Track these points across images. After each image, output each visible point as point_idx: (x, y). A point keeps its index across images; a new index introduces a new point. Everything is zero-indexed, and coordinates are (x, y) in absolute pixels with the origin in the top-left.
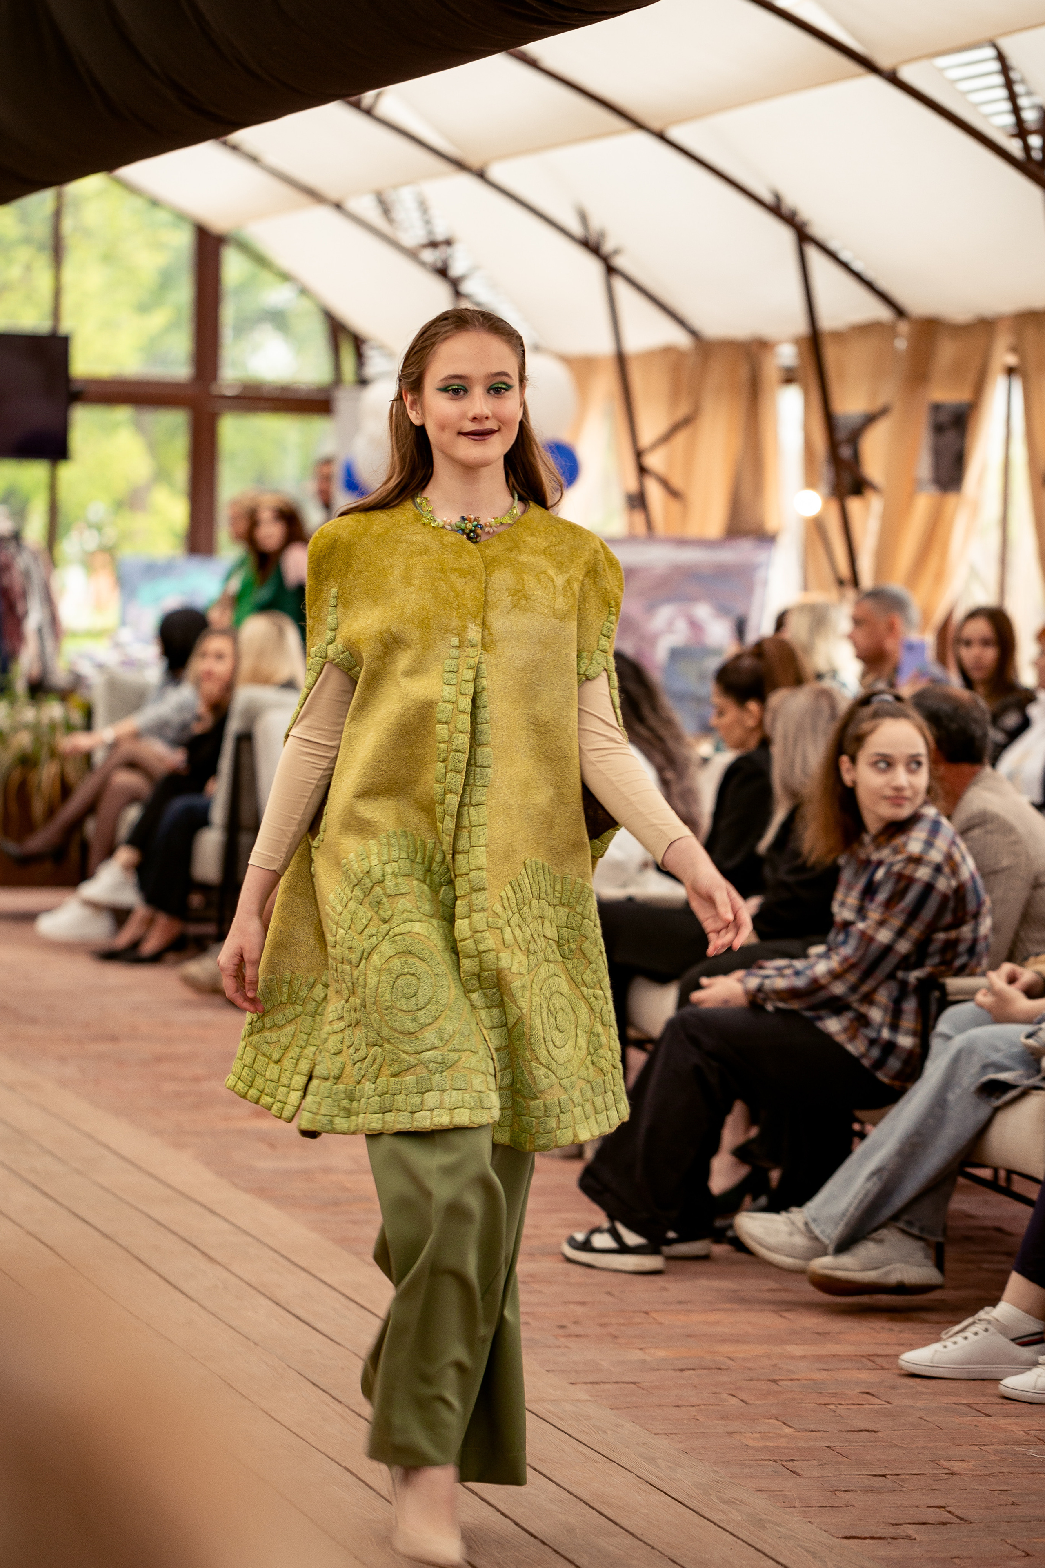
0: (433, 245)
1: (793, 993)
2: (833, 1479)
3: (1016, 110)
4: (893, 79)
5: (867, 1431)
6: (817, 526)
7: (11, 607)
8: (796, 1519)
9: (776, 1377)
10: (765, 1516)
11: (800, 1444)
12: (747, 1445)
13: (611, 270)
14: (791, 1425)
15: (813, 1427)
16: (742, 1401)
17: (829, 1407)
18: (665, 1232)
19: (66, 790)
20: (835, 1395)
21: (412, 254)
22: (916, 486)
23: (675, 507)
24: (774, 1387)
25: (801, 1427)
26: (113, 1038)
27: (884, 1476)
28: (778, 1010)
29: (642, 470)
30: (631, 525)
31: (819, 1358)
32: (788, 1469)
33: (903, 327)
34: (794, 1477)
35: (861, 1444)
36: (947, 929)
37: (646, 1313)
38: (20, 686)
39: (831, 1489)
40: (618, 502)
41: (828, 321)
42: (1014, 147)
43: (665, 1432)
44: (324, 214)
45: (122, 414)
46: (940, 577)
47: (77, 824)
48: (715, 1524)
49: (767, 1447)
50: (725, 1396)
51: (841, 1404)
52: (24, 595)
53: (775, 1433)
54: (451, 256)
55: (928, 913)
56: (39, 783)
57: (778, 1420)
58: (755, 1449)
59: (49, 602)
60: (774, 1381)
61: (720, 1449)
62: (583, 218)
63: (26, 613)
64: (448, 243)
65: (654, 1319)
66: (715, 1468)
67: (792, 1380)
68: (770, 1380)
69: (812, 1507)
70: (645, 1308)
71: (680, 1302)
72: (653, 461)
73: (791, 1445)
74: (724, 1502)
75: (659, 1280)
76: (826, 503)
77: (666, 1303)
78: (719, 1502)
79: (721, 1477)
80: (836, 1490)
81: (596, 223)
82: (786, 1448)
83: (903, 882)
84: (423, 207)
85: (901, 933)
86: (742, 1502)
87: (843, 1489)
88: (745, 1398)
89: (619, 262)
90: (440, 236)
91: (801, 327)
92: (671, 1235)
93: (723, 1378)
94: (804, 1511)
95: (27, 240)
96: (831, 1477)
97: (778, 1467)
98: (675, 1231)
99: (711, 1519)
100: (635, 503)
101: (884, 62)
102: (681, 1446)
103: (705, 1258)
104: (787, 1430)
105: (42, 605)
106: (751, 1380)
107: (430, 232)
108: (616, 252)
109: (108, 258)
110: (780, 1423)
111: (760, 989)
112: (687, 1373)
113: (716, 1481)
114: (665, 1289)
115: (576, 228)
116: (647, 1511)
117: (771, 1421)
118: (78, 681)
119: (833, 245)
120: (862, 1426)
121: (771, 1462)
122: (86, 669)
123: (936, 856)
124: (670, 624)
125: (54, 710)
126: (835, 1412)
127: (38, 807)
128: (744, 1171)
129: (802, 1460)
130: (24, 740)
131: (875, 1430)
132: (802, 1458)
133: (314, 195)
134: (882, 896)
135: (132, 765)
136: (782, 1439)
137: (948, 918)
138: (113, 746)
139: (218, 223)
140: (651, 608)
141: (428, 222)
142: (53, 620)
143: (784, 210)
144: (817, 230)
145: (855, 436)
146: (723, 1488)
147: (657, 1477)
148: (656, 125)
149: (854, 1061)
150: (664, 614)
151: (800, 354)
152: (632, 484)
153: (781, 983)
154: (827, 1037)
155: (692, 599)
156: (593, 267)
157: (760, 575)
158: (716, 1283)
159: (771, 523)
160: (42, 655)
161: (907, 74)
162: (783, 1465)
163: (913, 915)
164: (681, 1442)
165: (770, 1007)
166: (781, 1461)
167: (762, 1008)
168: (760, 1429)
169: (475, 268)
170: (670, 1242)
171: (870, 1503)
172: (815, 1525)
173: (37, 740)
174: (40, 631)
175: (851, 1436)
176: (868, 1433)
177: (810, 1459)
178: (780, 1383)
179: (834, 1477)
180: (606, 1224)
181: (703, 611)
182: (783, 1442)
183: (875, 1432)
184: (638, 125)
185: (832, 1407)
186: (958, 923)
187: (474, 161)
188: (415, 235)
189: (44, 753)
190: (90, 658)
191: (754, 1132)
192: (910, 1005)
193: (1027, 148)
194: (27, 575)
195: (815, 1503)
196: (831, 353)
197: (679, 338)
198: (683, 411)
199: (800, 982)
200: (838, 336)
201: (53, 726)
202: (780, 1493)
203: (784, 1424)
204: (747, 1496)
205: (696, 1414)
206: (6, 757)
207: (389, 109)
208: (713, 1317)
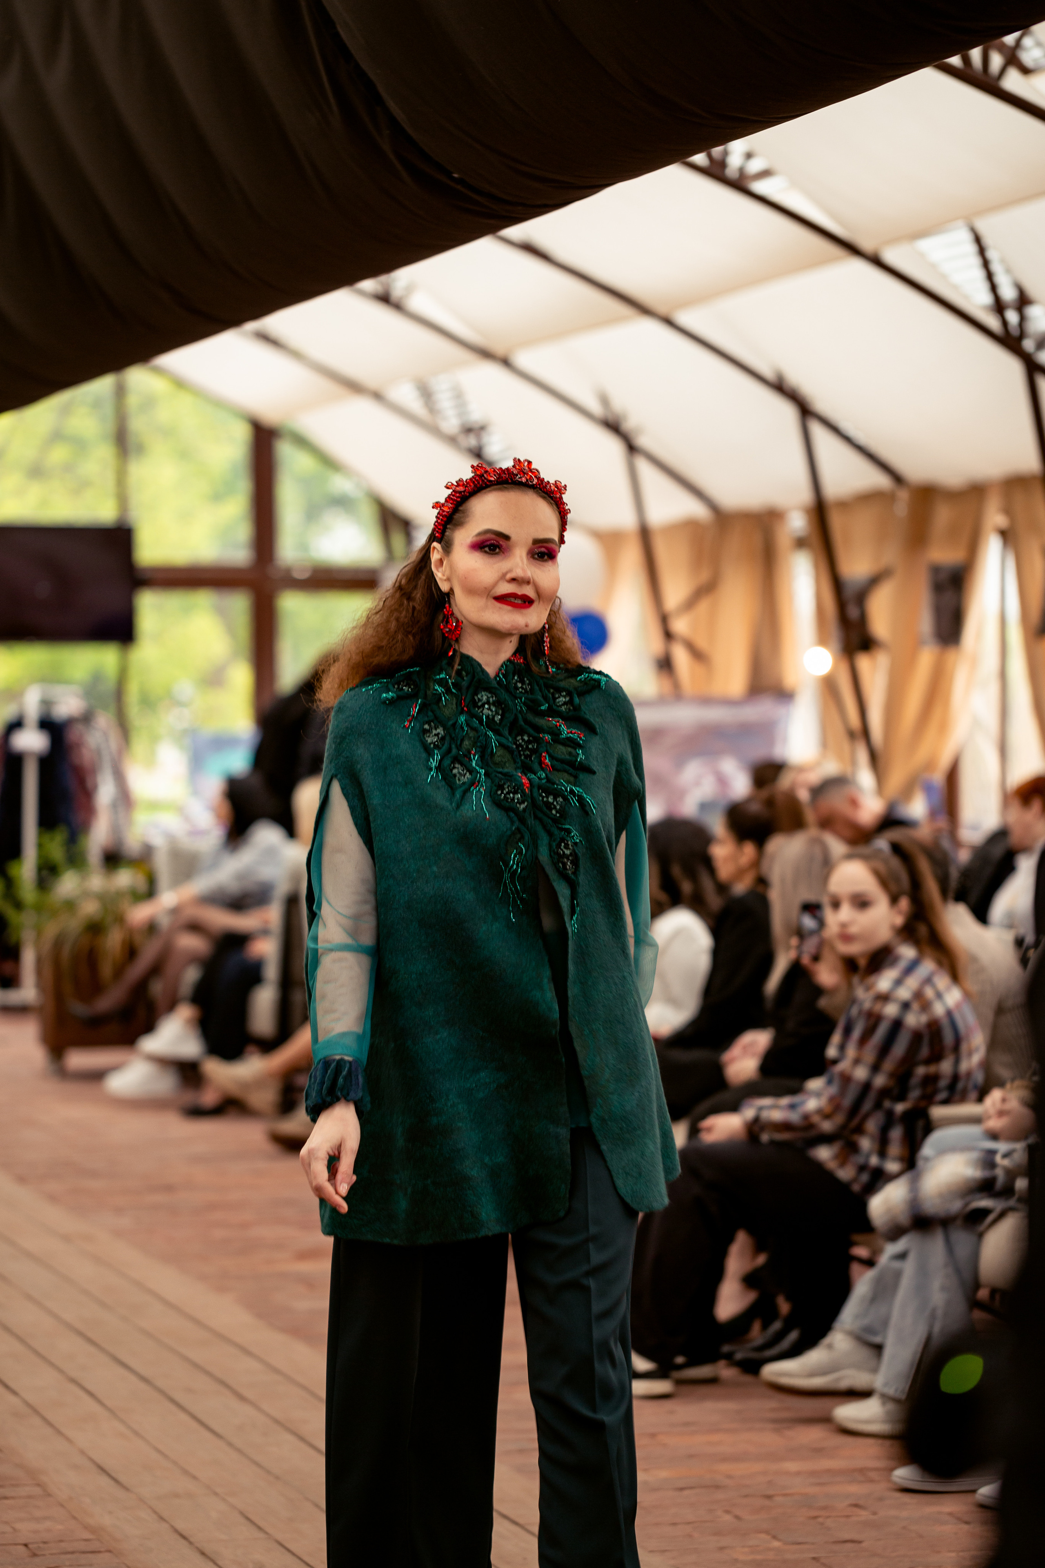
0: (468, 430)
1: (786, 1126)
3: (994, 288)
4: (877, 261)
5: (852, 1541)
6: (829, 684)
7: (81, 782)
9: (771, 1492)
11: (787, 1557)
12: (736, 1559)
13: (632, 448)
14: (780, 1539)
15: (800, 1540)
16: (736, 1517)
17: (817, 1519)
18: (675, 1358)
19: (131, 952)
20: (825, 1508)
21: (452, 440)
22: (919, 643)
23: (700, 668)
24: (767, 1502)
25: (790, 1540)
26: (169, 1188)
28: (772, 1141)
29: (668, 635)
30: (661, 687)
31: (813, 1473)
33: (903, 495)
36: (928, 1061)
38: (94, 857)
41: (831, 489)
42: (993, 322)
44: (363, 406)
46: (944, 727)
49: (755, 1560)
50: (720, 1513)
51: (829, 1517)
52: (95, 771)
53: (764, 1547)
54: (484, 441)
55: (899, 1049)
57: (768, 1534)
59: (120, 778)
60: (769, 1497)
62: (604, 400)
63: (95, 788)
64: (482, 428)
65: (660, 1441)
67: (785, 1495)
68: (764, 1496)
71: (686, 1424)
72: (680, 626)
73: (778, 1558)
75: (667, 1405)
76: (836, 661)
77: (673, 1425)
81: (616, 402)
83: (874, 1019)
84: (459, 396)
85: (876, 1068)
88: (739, 1514)
89: (643, 441)
90: (474, 423)
91: (804, 495)
92: (680, 1360)
93: (720, 1496)
98: (684, 1356)
100: (662, 667)
101: (866, 244)
103: (713, 1381)
104: (776, 1544)
105: (114, 780)
106: (746, 1496)
107: (465, 419)
108: (639, 430)
109: (182, 456)
110: (770, 1537)
111: (756, 1120)
112: (686, 1492)
114: (674, 1413)
115: (595, 408)
117: (762, 1535)
118: (148, 851)
119: (836, 420)
120: (847, 1536)
122: (156, 839)
123: (904, 993)
124: (698, 779)
125: (124, 878)
126: (823, 1524)
127: (106, 970)
128: (751, 1297)
130: (90, 908)
131: (860, 1540)
133: (354, 387)
134: (856, 1033)
135: (195, 927)
136: (770, 1553)
137: (925, 1052)
138: (175, 911)
139: (270, 415)
140: (679, 765)
141: (461, 407)
142: (126, 796)
143: (785, 387)
144: (821, 403)
145: (862, 595)
148: (662, 310)
149: (844, 1187)
150: (692, 769)
151: (808, 523)
152: (658, 649)
153: (777, 1115)
154: (819, 1166)
155: (718, 755)
156: (613, 447)
157: (780, 729)
158: (722, 1405)
159: (790, 682)
160: (115, 828)
161: (890, 257)
163: (885, 1049)
165: (765, 1138)
167: (759, 1140)
168: (750, 1543)
170: (680, 1367)
173: (104, 908)
174: (112, 806)
175: (836, 1547)
176: (852, 1544)
178: (774, 1499)
181: (728, 765)
182: (771, 1555)
183: (860, 1542)
184: (643, 309)
185: (820, 1519)
186: (936, 1057)
187: (499, 349)
188: (451, 424)
189: (110, 920)
190: (160, 829)
191: (761, 1259)
192: (896, 1134)
193: (1005, 323)
194: (99, 752)
196: (836, 522)
197: (695, 509)
198: (705, 576)
199: (794, 1117)
200: (844, 505)
201: (119, 894)
203: (774, 1537)
205: (690, 1531)
206: (74, 925)
207: (418, 303)
208: (716, 1438)
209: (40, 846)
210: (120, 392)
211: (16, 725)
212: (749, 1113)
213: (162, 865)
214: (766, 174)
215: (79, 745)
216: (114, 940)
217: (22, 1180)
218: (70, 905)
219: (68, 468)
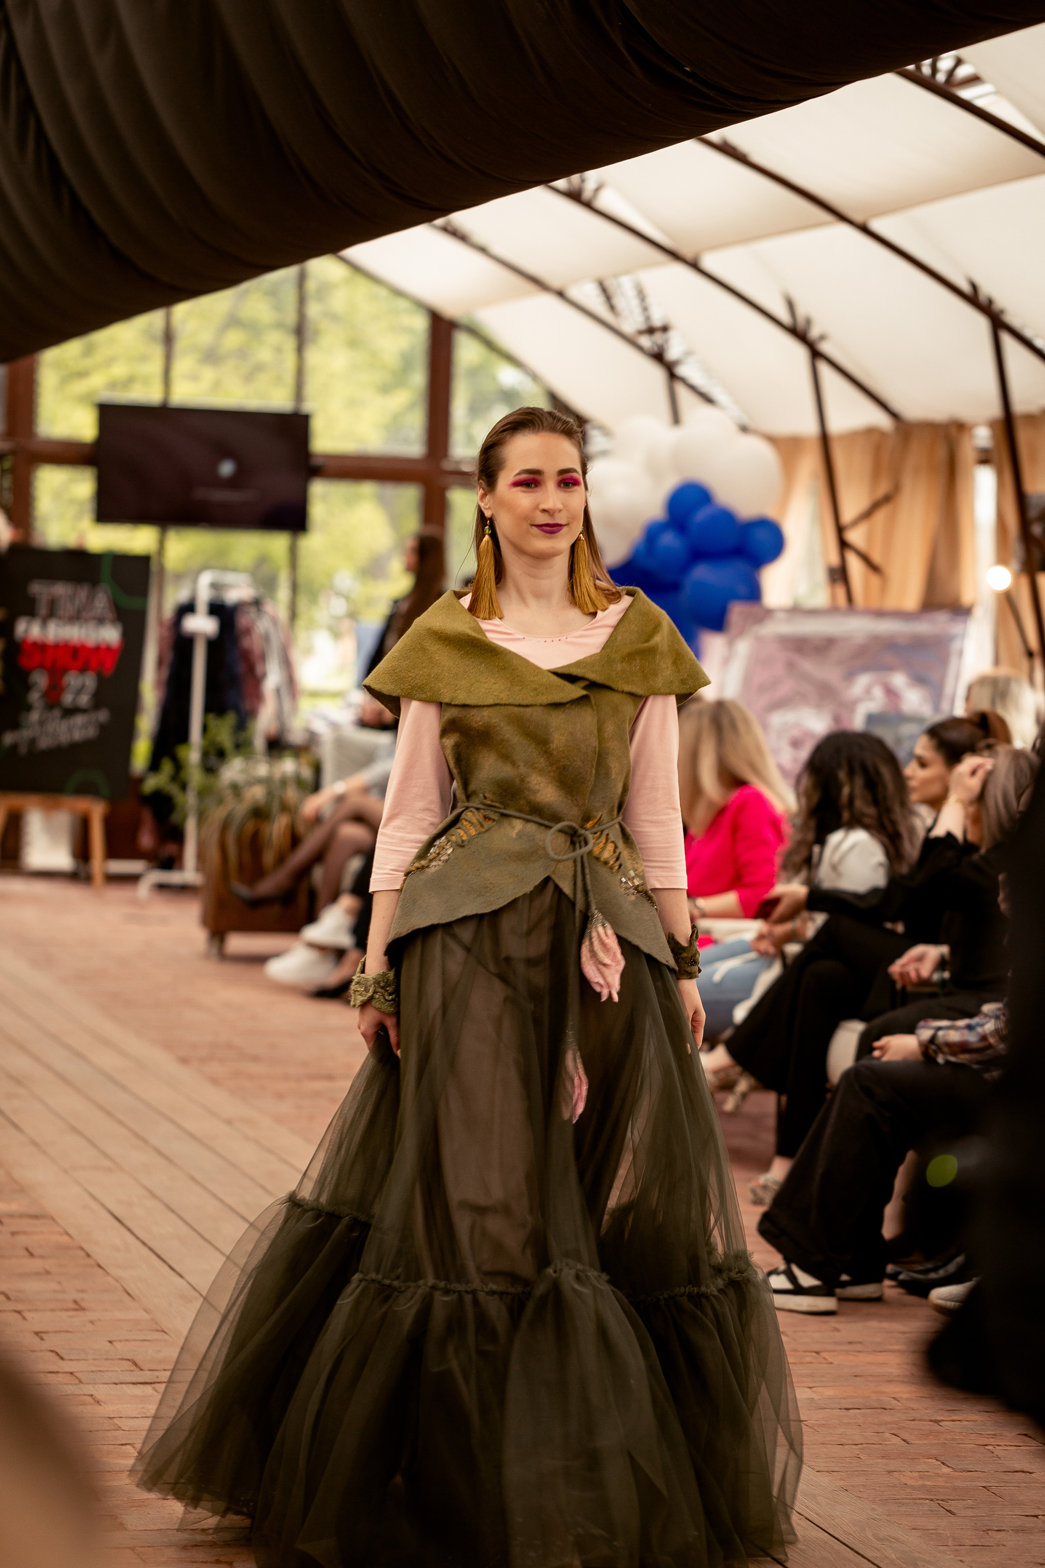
0: (651, 331)
1: (963, 1047)
2: (986, 1518)
5: (1023, 1472)
6: (1008, 600)
7: (251, 669)
8: (947, 1557)
9: (938, 1418)
10: (917, 1555)
11: (956, 1484)
12: (906, 1484)
13: (816, 354)
14: (950, 1465)
15: (970, 1468)
16: (904, 1440)
17: (986, 1447)
18: (840, 1275)
19: (295, 840)
20: (993, 1436)
21: (632, 340)
23: (875, 580)
24: (936, 1427)
25: (959, 1467)
27: (1036, 1516)
28: (948, 1062)
29: (844, 545)
30: (834, 597)
32: (944, 1508)
34: (950, 1516)
35: (1016, 1485)
37: (817, 1353)
38: (259, 743)
39: (984, 1529)
40: (821, 576)
41: (1021, 404)
43: (826, 1469)
44: (549, 301)
45: (368, 488)
47: (304, 871)
48: (869, 1561)
49: (924, 1485)
50: (887, 1435)
51: (998, 1445)
52: (263, 657)
53: (933, 1473)
54: (667, 341)
56: (271, 834)
57: (937, 1460)
58: (913, 1487)
59: (287, 664)
60: (936, 1422)
61: (879, 1487)
62: (791, 305)
63: (264, 675)
64: (665, 329)
65: (825, 1359)
66: (873, 1506)
67: (953, 1421)
68: (931, 1421)
69: (965, 1545)
70: (816, 1347)
71: (850, 1343)
72: (855, 536)
73: (949, 1485)
74: (879, 1539)
75: (832, 1321)
76: (1016, 577)
77: (836, 1343)
78: (874, 1540)
79: (877, 1515)
80: (988, 1530)
81: (802, 311)
82: (944, 1487)
84: (641, 295)
86: (897, 1540)
87: (996, 1529)
88: (906, 1437)
89: (825, 347)
90: (657, 322)
91: (995, 410)
92: (845, 1278)
93: (887, 1417)
94: (956, 1550)
95: (279, 325)
96: (984, 1516)
97: (935, 1507)
98: (848, 1274)
99: (865, 1555)
100: (836, 577)
102: (841, 1483)
103: (878, 1300)
104: (946, 1470)
105: (280, 668)
106: (914, 1420)
107: (648, 318)
108: (822, 338)
109: (354, 343)
110: (939, 1463)
111: (933, 1040)
112: (852, 1412)
113: (873, 1519)
114: (838, 1330)
115: (784, 315)
116: (804, 1547)
117: (930, 1460)
118: (312, 739)
119: (1028, 333)
120: (1018, 1467)
121: (928, 1501)
122: (320, 727)
124: (868, 691)
125: (288, 766)
126: (993, 1452)
127: (269, 858)
129: (958, 1500)
130: (257, 793)
131: (1031, 1471)
132: (958, 1497)
133: (536, 283)
135: (360, 817)
136: (941, 1479)
138: (342, 800)
139: (450, 309)
140: (850, 676)
141: (645, 309)
142: (291, 682)
143: (982, 298)
144: (1013, 318)
146: (879, 1526)
147: (817, 1514)
148: (858, 218)
150: (863, 681)
151: (994, 437)
152: (834, 558)
153: (954, 1036)
155: (890, 668)
156: (799, 353)
157: (955, 646)
158: (886, 1325)
159: (967, 598)
160: (280, 715)
162: (939, 1504)
164: (841, 1479)
165: (940, 1059)
166: (938, 1500)
167: (934, 1061)
168: (920, 1468)
169: (689, 353)
170: (844, 1285)
171: (1021, 1543)
172: (966, 1563)
173: (270, 794)
174: (278, 691)
175: (1007, 1477)
176: (1023, 1474)
177: (966, 1498)
178: (941, 1424)
179: (988, 1516)
180: (782, 1267)
181: (899, 680)
182: (941, 1482)
183: (1031, 1473)
184: (841, 217)
185: (990, 1447)
187: (687, 251)
188: (631, 323)
189: (275, 807)
190: (325, 718)
194: (266, 638)
195: (968, 1542)
196: (1023, 436)
197: (882, 420)
198: (883, 488)
199: (971, 1038)
200: (1031, 419)
201: (284, 782)
202: (934, 1531)
203: (943, 1463)
204: (901, 1533)
205: (858, 1453)
206: (241, 809)
207: (607, 201)
208: (881, 1358)
209: (205, 729)
210: (302, 279)
211: (188, 608)
212: (925, 1034)
213: (327, 754)
214: (974, 80)
215: (248, 631)
216: (278, 827)
217: (184, 1061)
218: (236, 789)
219: (242, 353)
